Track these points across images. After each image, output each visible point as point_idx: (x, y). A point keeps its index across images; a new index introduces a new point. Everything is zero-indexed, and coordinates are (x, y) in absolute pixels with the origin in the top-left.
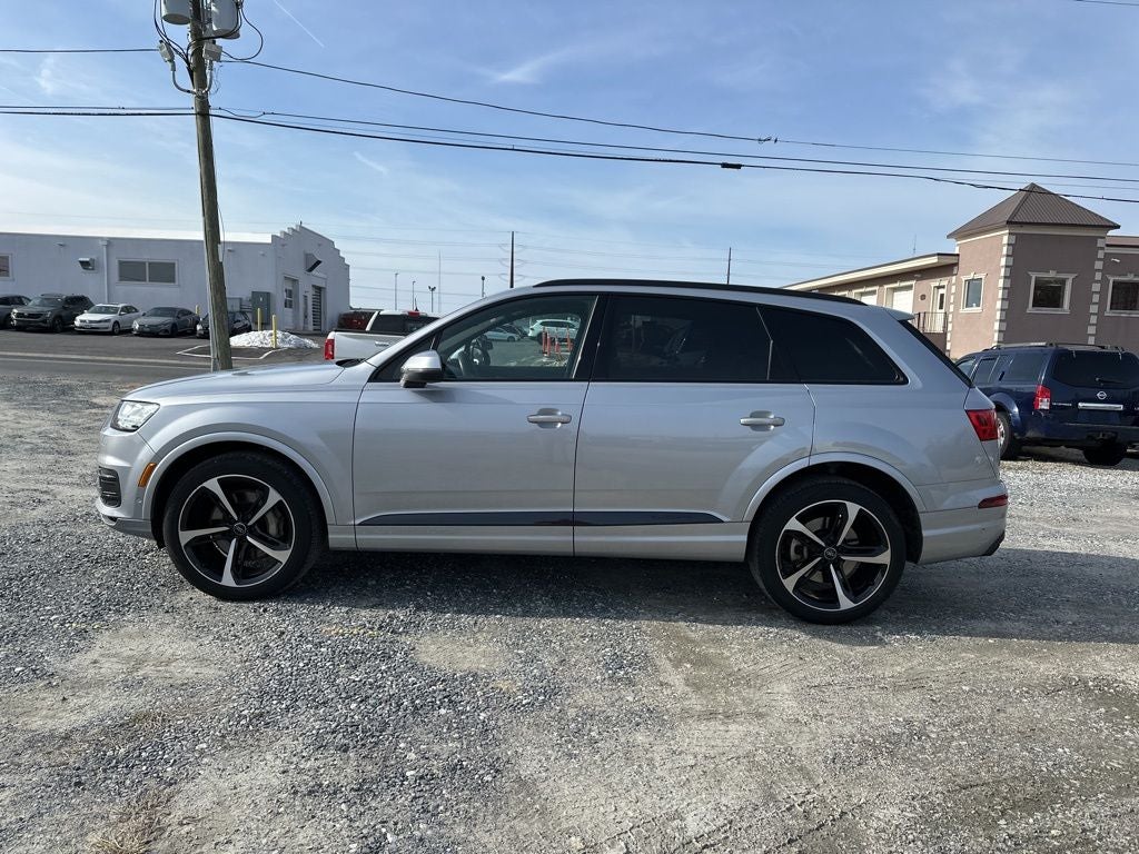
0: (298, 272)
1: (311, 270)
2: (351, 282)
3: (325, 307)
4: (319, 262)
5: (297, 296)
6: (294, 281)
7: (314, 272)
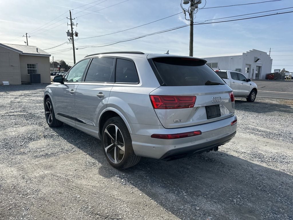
0: (252, 62)
1: (256, 61)
2: (272, 64)
3: (261, 72)
4: (259, 59)
5: (250, 69)
6: (250, 65)
7: (257, 62)
